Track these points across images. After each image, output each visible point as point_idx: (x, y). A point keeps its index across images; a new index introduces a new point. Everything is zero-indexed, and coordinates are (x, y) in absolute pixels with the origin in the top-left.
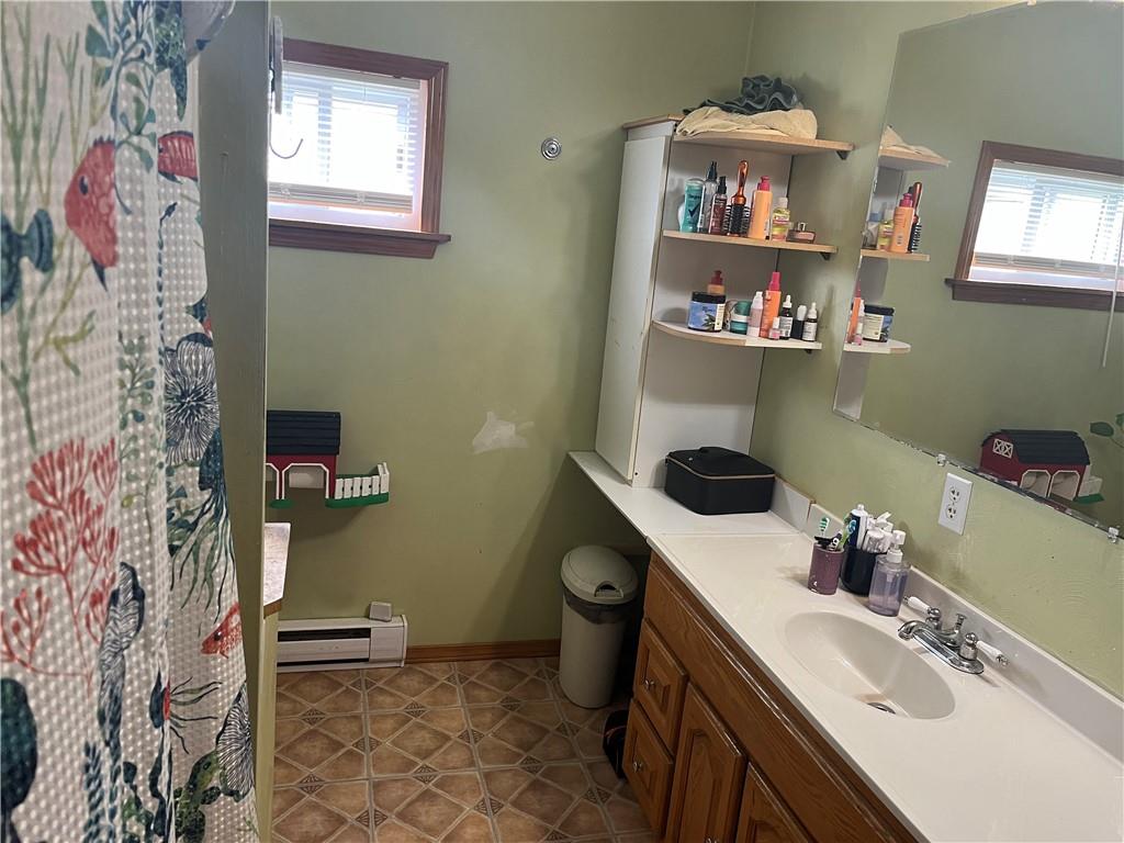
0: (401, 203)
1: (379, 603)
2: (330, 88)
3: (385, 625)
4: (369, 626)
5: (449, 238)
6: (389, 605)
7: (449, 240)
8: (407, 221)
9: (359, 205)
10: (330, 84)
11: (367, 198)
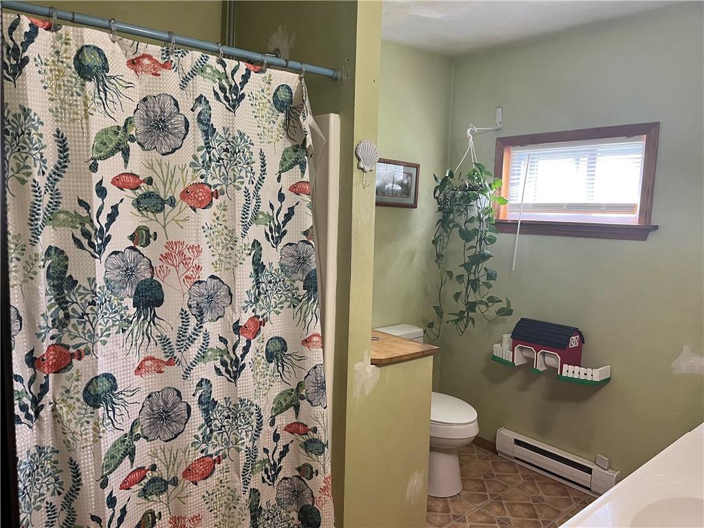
0: (628, 208)
1: (603, 457)
2: (596, 150)
3: (603, 471)
4: (592, 467)
5: (656, 228)
6: (607, 459)
7: (657, 228)
8: (632, 219)
9: (604, 212)
10: (595, 148)
11: (608, 207)
